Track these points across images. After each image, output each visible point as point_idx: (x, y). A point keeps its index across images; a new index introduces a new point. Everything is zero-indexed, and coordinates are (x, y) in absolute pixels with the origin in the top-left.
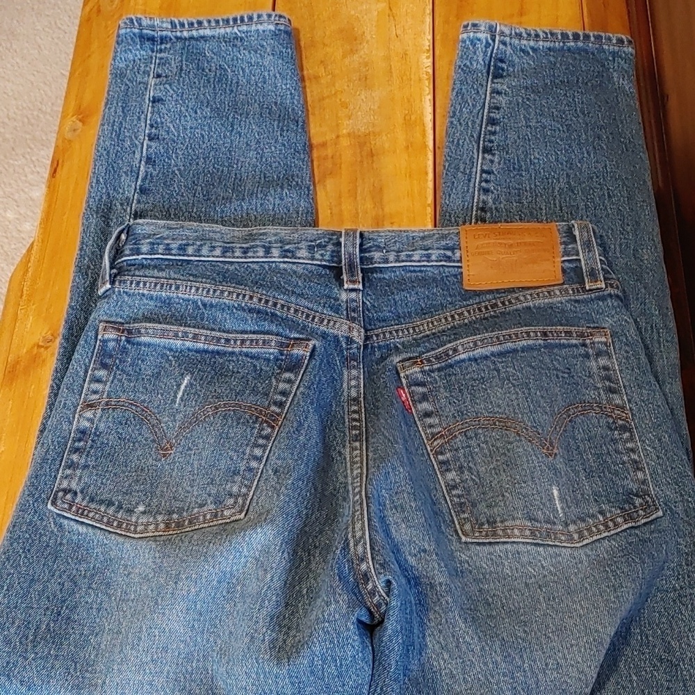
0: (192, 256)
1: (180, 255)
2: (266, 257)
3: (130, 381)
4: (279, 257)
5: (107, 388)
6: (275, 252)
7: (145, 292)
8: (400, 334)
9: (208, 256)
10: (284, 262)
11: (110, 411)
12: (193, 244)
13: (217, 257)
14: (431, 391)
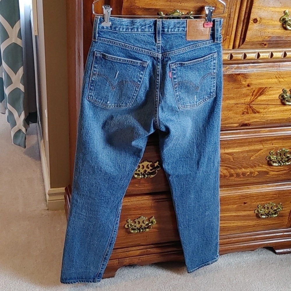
0: (117, 31)
1: (114, 31)
2: (137, 32)
3: (103, 69)
4: (140, 32)
5: (98, 70)
6: (140, 30)
7: (106, 43)
8: (171, 54)
9: (122, 32)
10: (142, 33)
11: (99, 76)
12: (118, 27)
13: (124, 32)
14: (176, 72)
